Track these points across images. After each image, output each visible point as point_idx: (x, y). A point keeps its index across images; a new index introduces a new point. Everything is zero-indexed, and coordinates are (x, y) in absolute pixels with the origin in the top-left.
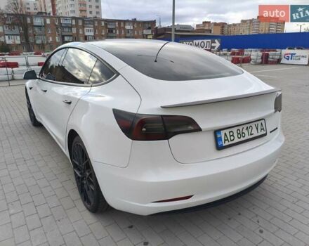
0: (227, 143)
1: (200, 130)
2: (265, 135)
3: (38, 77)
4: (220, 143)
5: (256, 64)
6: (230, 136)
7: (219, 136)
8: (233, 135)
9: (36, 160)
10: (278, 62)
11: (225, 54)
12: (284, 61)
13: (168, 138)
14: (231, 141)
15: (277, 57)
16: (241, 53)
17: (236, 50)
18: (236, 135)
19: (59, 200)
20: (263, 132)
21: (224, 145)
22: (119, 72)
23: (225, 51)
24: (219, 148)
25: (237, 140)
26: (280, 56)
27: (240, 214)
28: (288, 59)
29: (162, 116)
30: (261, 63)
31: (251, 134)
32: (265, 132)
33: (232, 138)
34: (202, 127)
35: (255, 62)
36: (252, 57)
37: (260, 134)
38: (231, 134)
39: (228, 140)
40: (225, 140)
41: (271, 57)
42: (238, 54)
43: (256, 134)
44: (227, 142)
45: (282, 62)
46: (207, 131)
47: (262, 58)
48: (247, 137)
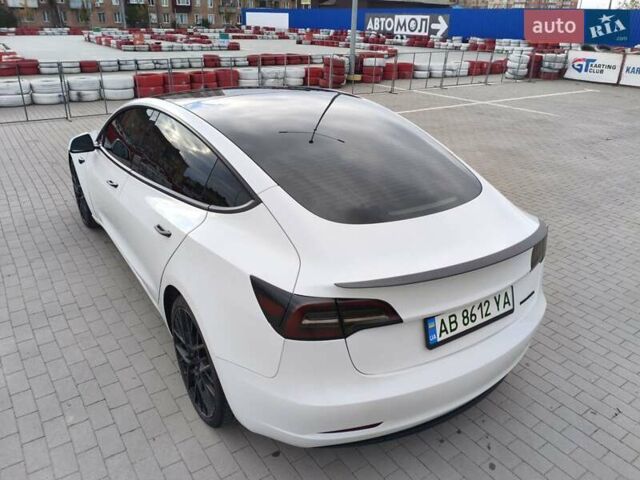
0: (445, 336)
1: (400, 321)
2: (511, 311)
3: (95, 144)
4: (432, 338)
5: (516, 77)
6: (451, 323)
7: (431, 326)
8: (455, 322)
9: (100, 309)
10: (560, 75)
11: (457, 48)
12: (571, 73)
13: (345, 336)
14: (452, 331)
15: (559, 66)
16: (490, 47)
17: (479, 41)
18: (460, 319)
19: (149, 396)
20: (508, 308)
21: (439, 340)
22: (260, 196)
23: (457, 41)
24: (431, 345)
25: (461, 328)
26: (565, 63)
27: (459, 432)
28: (580, 71)
29: (336, 299)
30: (527, 76)
31: (486, 315)
32: (511, 307)
33: (454, 326)
34: (403, 317)
35: (513, 74)
36: (509, 64)
37: (502, 311)
38: (453, 319)
39: (446, 330)
40: (441, 332)
41: (547, 64)
42: (483, 49)
43: (494, 313)
44: (444, 334)
45: (567, 75)
46: (412, 321)
47: (529, 67)
48: (479, 321)
